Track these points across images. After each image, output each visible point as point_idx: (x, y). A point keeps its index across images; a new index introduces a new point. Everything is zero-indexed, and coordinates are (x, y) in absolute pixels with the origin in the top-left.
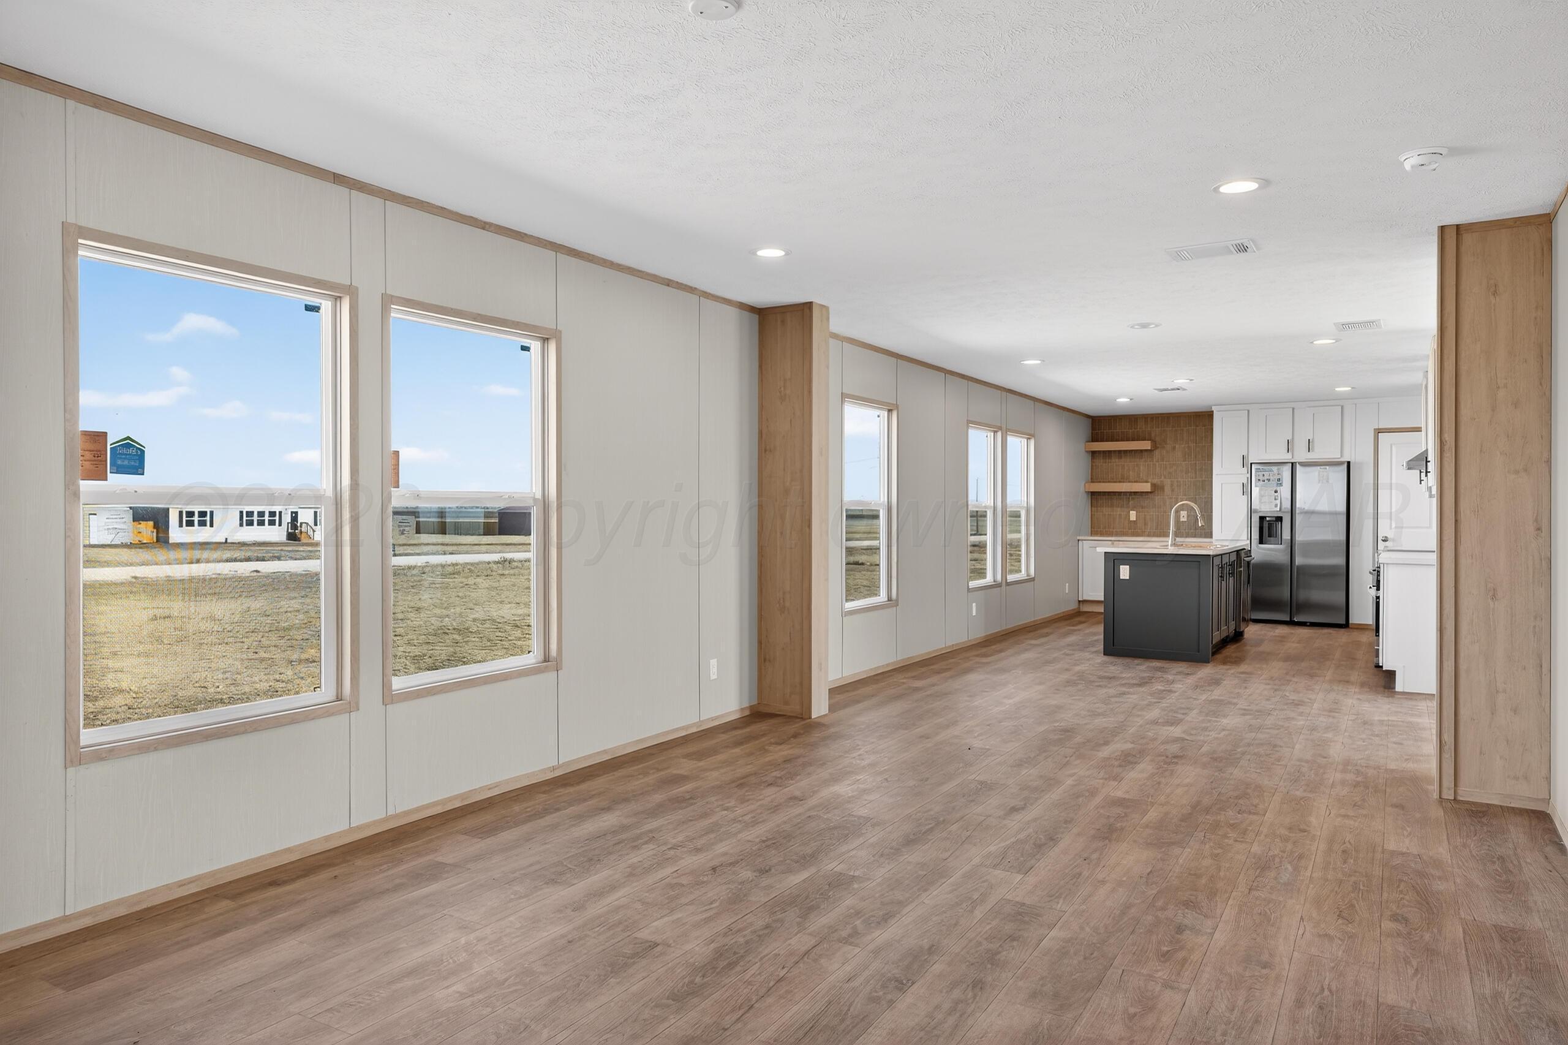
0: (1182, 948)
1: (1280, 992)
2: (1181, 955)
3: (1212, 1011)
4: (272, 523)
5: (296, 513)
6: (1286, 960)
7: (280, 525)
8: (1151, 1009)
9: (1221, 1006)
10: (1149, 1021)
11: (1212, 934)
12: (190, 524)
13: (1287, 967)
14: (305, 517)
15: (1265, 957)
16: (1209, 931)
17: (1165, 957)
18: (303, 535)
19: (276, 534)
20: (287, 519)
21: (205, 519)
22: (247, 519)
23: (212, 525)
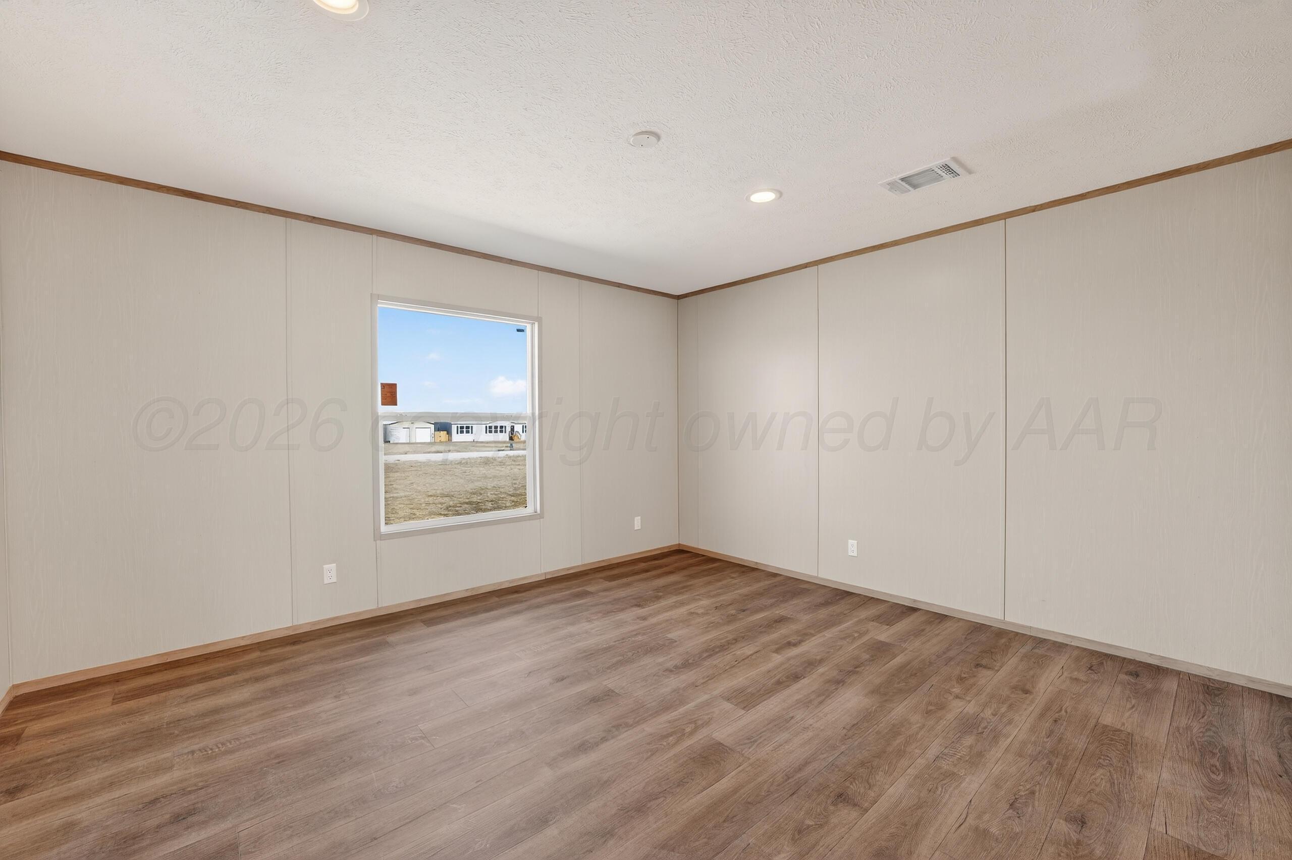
4: (501, 432)
5: (513, 427)
7: (505, 432)
12: (462, 432)
14: (518, 428)
18: (515, 437)
19: (504, 437)
20: (508, 429)
21: (468, 429)
22: (489, 430)
23: (472, 433)
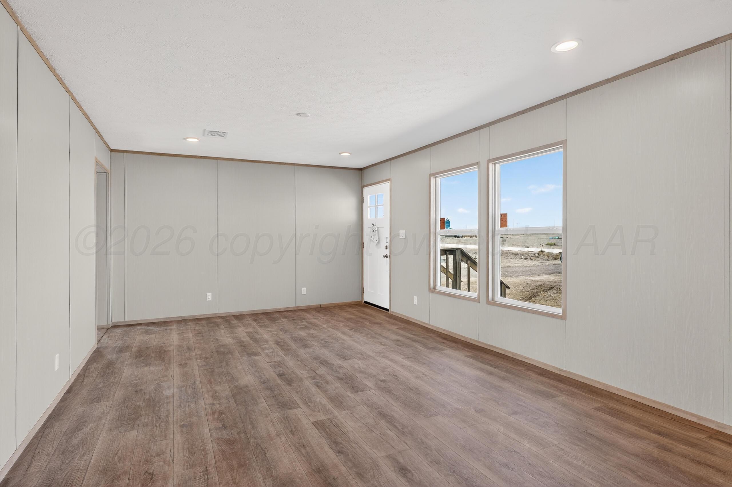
0: (218, 419)
1: (175, 418)
2: (216, 416)
3: (194, 403)
6: (176, 431)
8: (212, 397)
9: (193, 405)
10: (210, 393)
11: (210, 430)
13: (175, 429)
15: (184, 429)
16: (212, 432)
17: (221, 413)
